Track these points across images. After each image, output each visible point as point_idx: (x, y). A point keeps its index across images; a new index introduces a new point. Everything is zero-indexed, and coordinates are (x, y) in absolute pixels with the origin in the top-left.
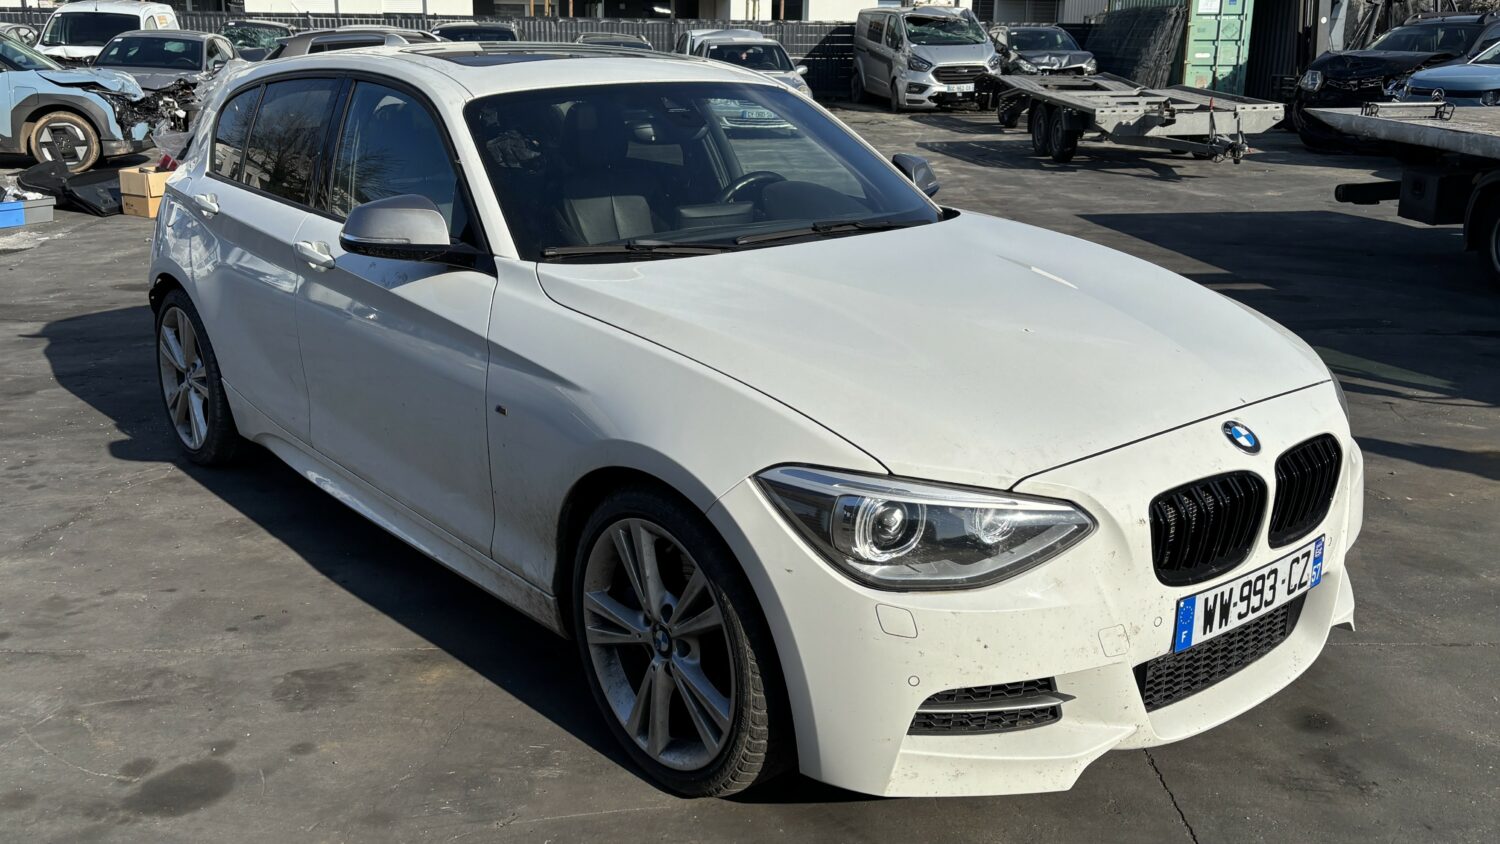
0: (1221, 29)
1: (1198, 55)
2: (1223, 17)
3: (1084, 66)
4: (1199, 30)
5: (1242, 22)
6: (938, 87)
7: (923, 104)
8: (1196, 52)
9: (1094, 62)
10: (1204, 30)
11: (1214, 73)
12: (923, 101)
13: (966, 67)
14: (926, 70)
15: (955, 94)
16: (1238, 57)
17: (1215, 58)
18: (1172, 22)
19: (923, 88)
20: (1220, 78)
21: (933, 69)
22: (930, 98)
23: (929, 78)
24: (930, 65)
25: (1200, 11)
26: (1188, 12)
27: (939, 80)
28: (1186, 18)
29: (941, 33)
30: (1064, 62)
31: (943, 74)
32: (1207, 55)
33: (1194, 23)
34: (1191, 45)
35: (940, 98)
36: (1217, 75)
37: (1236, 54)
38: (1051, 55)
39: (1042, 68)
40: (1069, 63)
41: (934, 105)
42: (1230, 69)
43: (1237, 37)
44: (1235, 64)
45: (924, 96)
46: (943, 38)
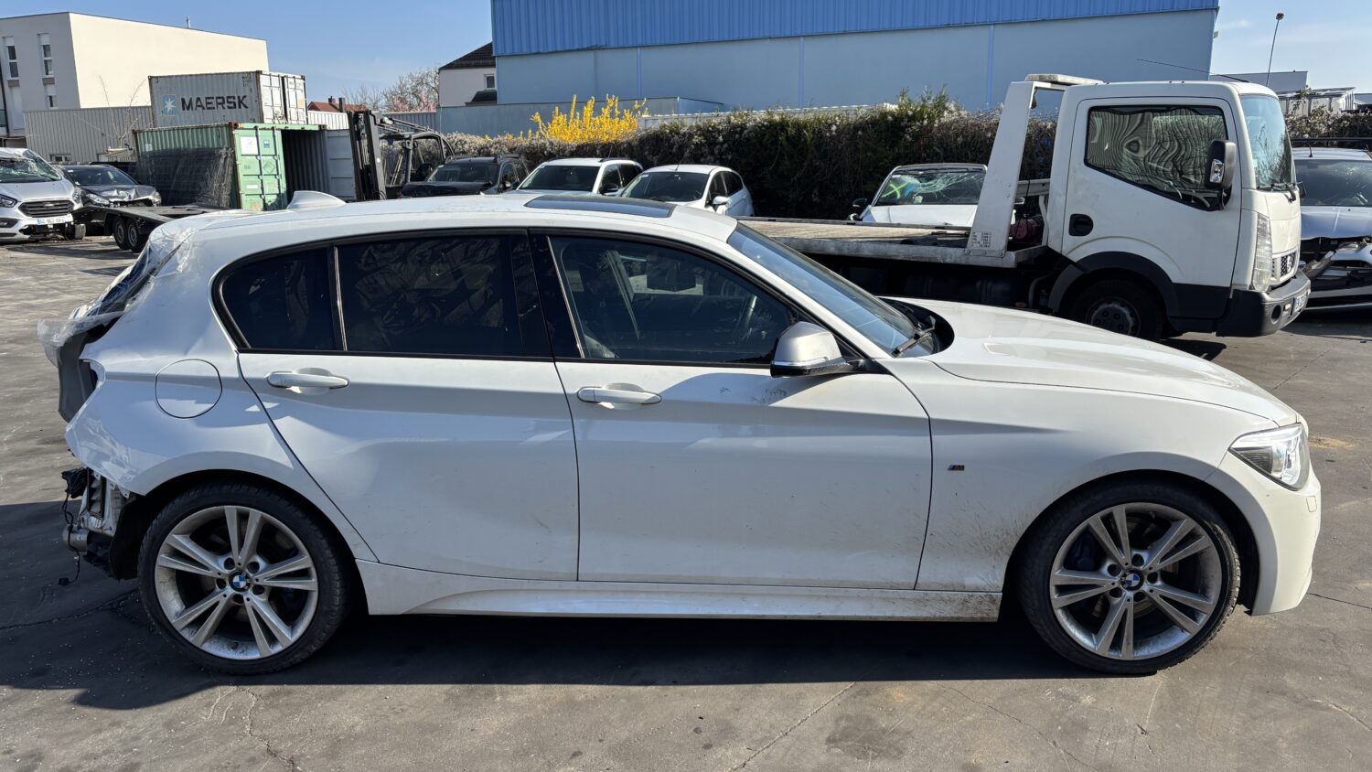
0: (262, 166)
1: (249, 187)
2: (262, 158)
3: (150, 197)
4: (246, 167)
5: (277, 161)
6: (26, 221)
7: (15, 237)
8: (246, 184)
9: (157, 194)
10: (249, 168)
11: (264, 200)
12: (15, 234)
13: (52, 202)
14: (10, 206)
15: (46, 226)
16: (279, 188)
17: (262, 188)
18: (222, 161)
19: (12, 223)
20: (269, 204)
21: (19, 204)
22: (21, 231)
23: (15, 212)
24: (16, 201)
25: (243, 153)
26: (234, 153)
27: (27, 214)
28: (235, 159)
29: (13, 172)
30: (133, 194)
31: (28, 208)
32: (255, 187)
33: (241, 162)
34: (242, 179)
35: (30, 230)
36: (267, 202)
37: (277, 185)
38: (119, 189)
39: (113, 200)
40: (137, 195)
41: (27, 237)
42: (275, 197)
43: (275, 172)
44: (278, 192)
45: (15, 229)
46: (16, 176)
